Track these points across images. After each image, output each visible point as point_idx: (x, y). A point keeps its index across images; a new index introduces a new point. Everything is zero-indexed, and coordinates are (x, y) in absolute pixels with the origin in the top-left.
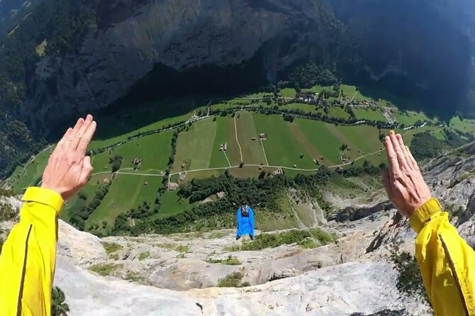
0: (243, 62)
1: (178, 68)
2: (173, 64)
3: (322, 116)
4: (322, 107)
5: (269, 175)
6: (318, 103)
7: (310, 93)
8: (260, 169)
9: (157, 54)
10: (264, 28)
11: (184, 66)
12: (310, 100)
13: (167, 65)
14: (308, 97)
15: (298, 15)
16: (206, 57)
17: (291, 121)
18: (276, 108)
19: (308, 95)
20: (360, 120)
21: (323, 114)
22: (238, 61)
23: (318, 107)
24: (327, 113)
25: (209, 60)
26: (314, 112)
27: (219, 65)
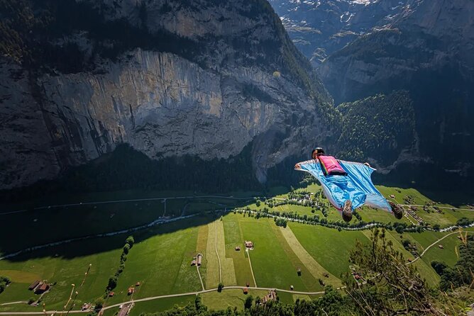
0: (231, 157)
1: (150, 154)
2: (145, 148)
3: (320, 220)
4: (319, 209)
5: (258, 302)
6: (314, 204)
7: (304, 193)
8: (246, 293)
9: (123, 133)
10: (256, 121)
11: (159, 154)
12: (305, 200)
13: (135, 148)
14: (302, 198)
15: (292, 106)
16: (188, 147)
17: (285, 226)
18: (266, 211)
19: (303, 195)
20: (370, 223)
21: (322, 217)
22: (224, 155)
23: (315, 208)
24: (326, 216)
25: (192, 151)
26: (310, 215)
27: (202, 157)
